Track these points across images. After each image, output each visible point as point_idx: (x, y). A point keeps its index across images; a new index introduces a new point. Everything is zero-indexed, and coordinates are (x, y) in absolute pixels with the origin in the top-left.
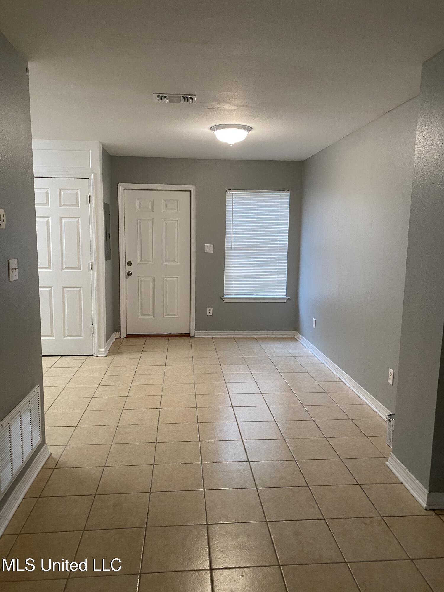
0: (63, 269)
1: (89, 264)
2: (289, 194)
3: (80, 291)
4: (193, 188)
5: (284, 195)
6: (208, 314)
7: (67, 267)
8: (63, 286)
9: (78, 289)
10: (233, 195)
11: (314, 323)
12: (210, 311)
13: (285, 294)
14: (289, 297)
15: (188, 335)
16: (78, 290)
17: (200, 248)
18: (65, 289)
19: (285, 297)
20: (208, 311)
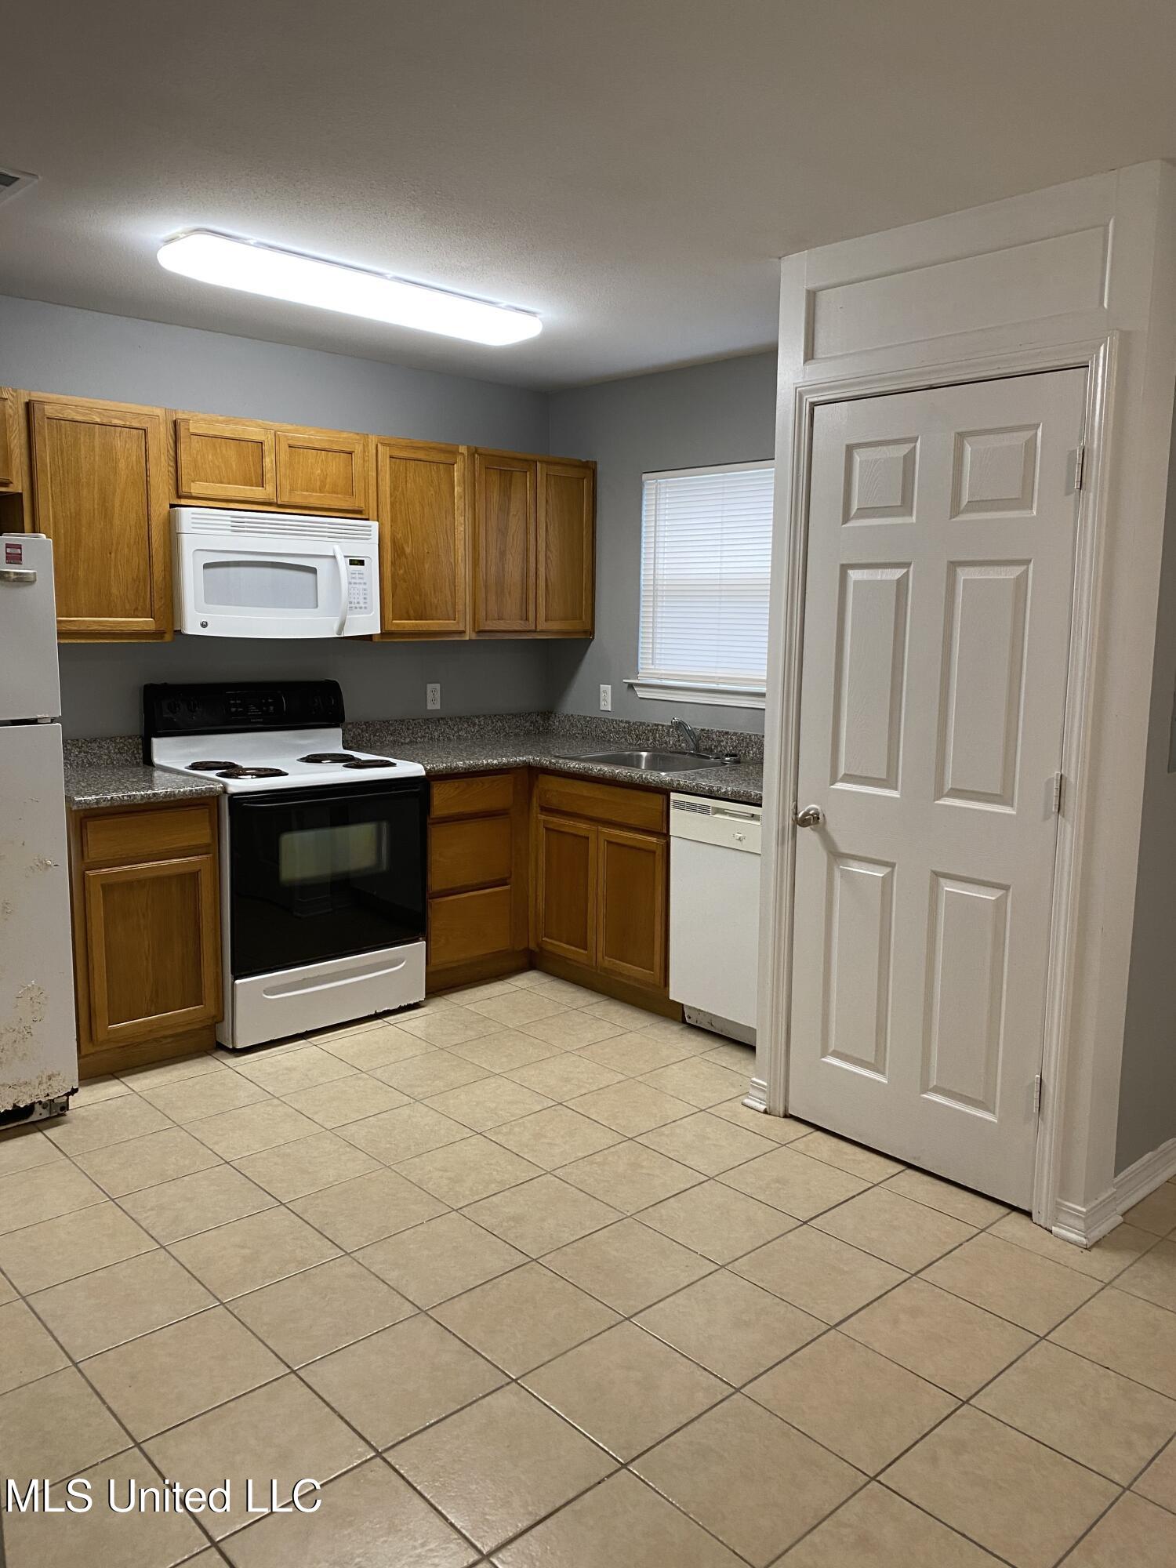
0: (940, 795)
1: (1049, 782)
3: (1000, 904)
7: (954, 787)
8: (933, 869)
9: (991, 896)
16: (993, 898)
18: (942, 881)
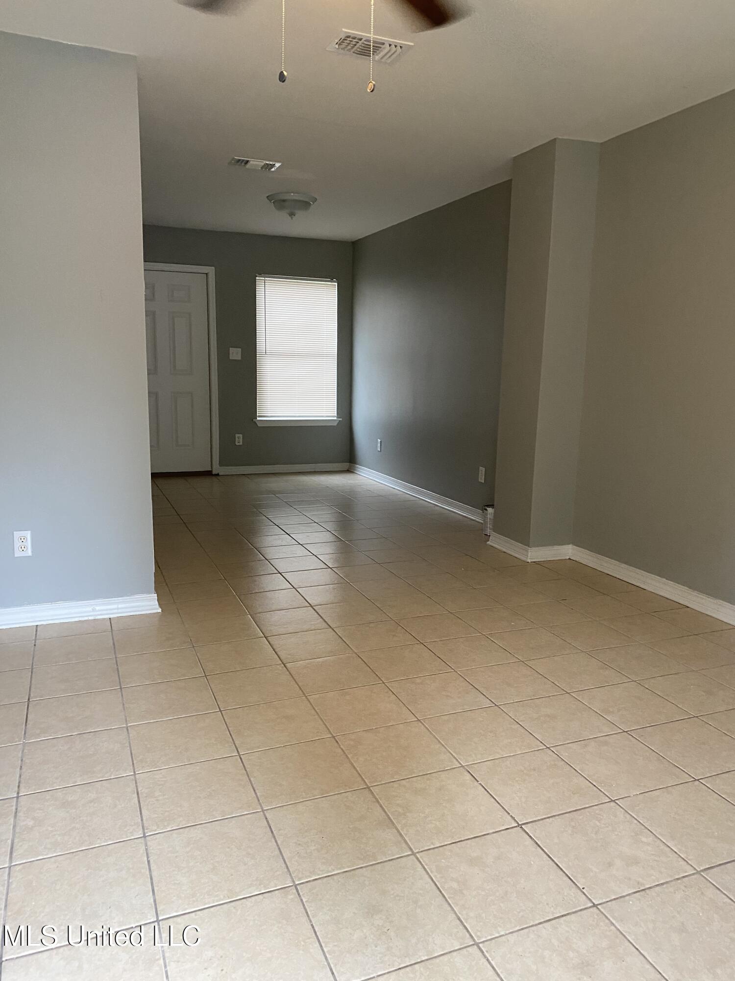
2: (336, 284)
4: (211, 270)
5: (330, 285)
6: (237, 444)
10: (265, 282)
11: (379, 445)
12: (239, 439)
13: (336, 415)
14: (341, 419)
15: (208, 474)
17: (223, 355)
19: (335, 418)
20: (237, 439)
